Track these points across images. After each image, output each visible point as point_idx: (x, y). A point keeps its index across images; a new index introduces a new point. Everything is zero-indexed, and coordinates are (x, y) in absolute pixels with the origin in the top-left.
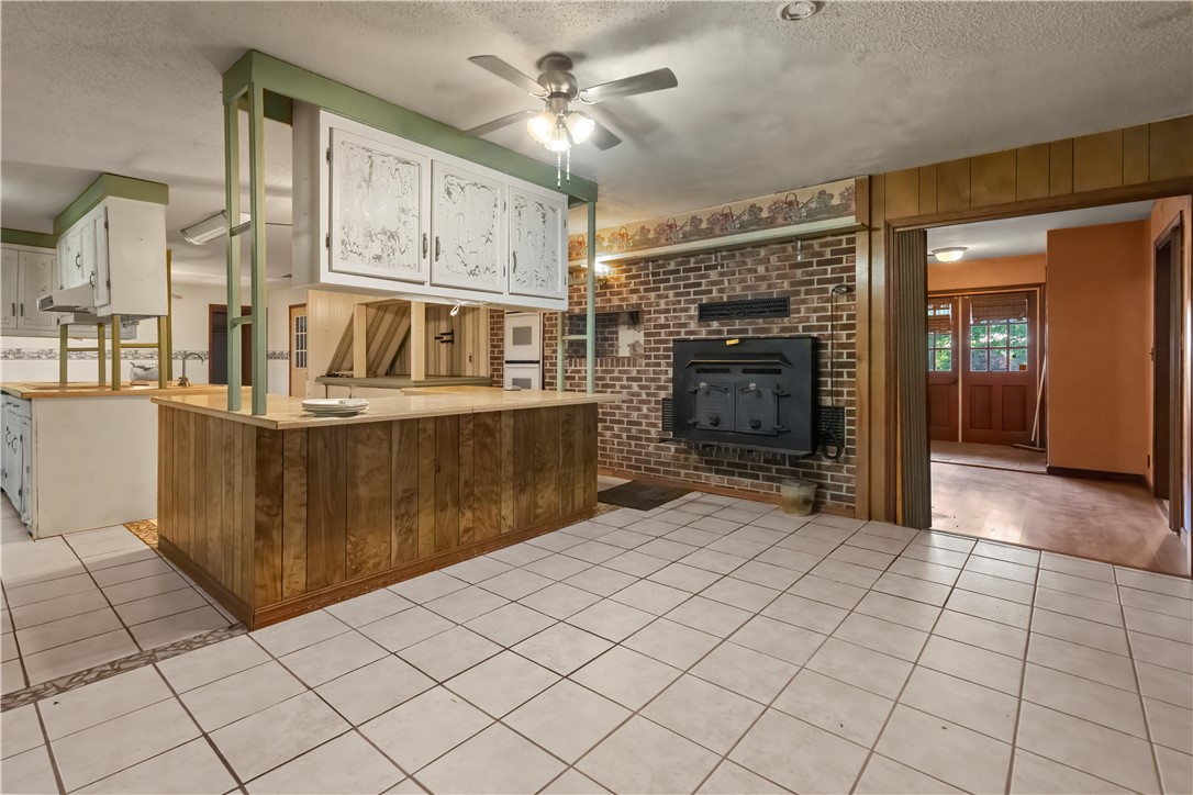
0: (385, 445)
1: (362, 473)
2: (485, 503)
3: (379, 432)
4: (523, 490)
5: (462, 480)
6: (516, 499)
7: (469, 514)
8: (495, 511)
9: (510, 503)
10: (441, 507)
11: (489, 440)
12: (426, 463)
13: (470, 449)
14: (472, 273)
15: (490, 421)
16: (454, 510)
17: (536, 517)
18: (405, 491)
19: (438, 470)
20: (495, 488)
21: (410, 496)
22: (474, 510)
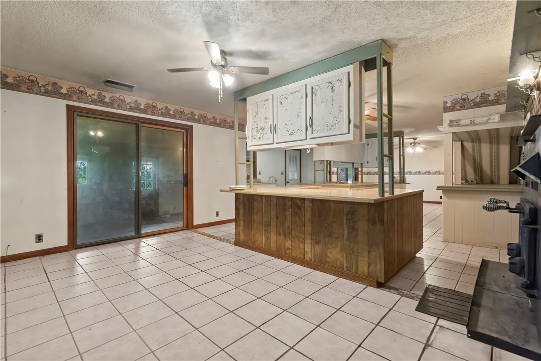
0: (261, 204)
1: (255, 211)
2: (297, 241)
3: (259, 198)
4: (318, 242)
5: (286, 226)
6: (313, 246)
7: (289, 242)
8: (301, 246)
9: (310, 246)
10: (278, 233)
11: (298, 211)
12: (273, 214)
13: (290, 213)
14: (291, 134)
15: (299, 202)
16: (283, 237)
17: (326, 262)
18: (266, 222)
19: (277, 218)
20: (302, 235)
21: (268, 224)
22: (291, 241)
